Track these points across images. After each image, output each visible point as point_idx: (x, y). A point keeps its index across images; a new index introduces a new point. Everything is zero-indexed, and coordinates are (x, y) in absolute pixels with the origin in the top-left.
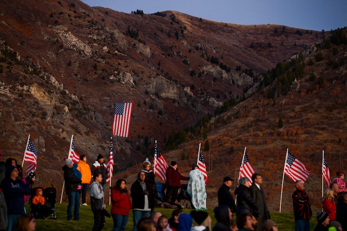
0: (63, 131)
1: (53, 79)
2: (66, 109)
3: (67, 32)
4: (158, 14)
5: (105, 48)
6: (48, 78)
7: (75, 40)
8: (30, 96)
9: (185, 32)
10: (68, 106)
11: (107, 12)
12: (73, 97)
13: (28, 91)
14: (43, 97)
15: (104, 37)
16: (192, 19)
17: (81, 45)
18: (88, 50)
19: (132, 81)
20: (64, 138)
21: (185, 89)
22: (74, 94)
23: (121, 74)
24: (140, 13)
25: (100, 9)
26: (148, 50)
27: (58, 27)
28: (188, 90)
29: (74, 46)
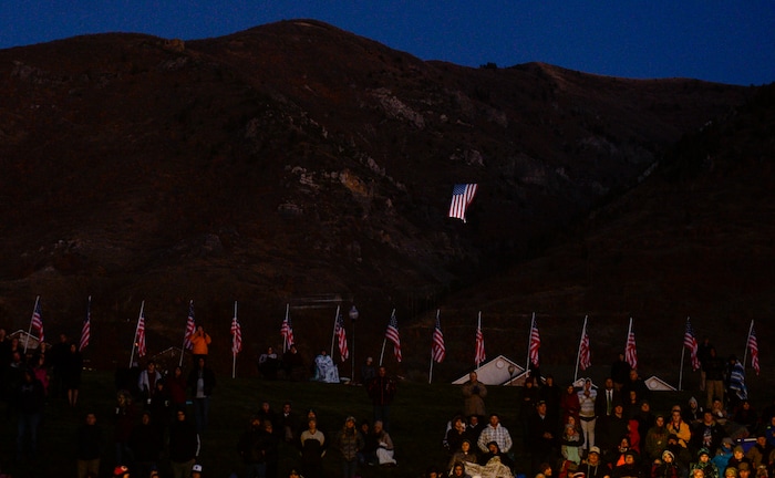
0: (385, 233)
1: (371, 162)
2: (389, 203)
3: (390, 96)
4: (518, 67)
5: (443, 117)
6: (365, 160)
7: (401, 106)
8: (341, 186)
9: (556, 92)
10: (392, 199)
11: (447, 67)
12: (399, 185)
13: (338, 179)
14: (358, 187)
15: (441, 101)
16: (566, 73)
17: (410, 113)
18: (420, 120)
19: (481, 161)
20: (387, 243)
21: (558, 171)
22: (401, 182)
23: (466, 152)
24: (491, 66)
25: (436, 63)
26: (504, 117)
27: (379, 90)
28: (561, 172)
29: (401, 115)
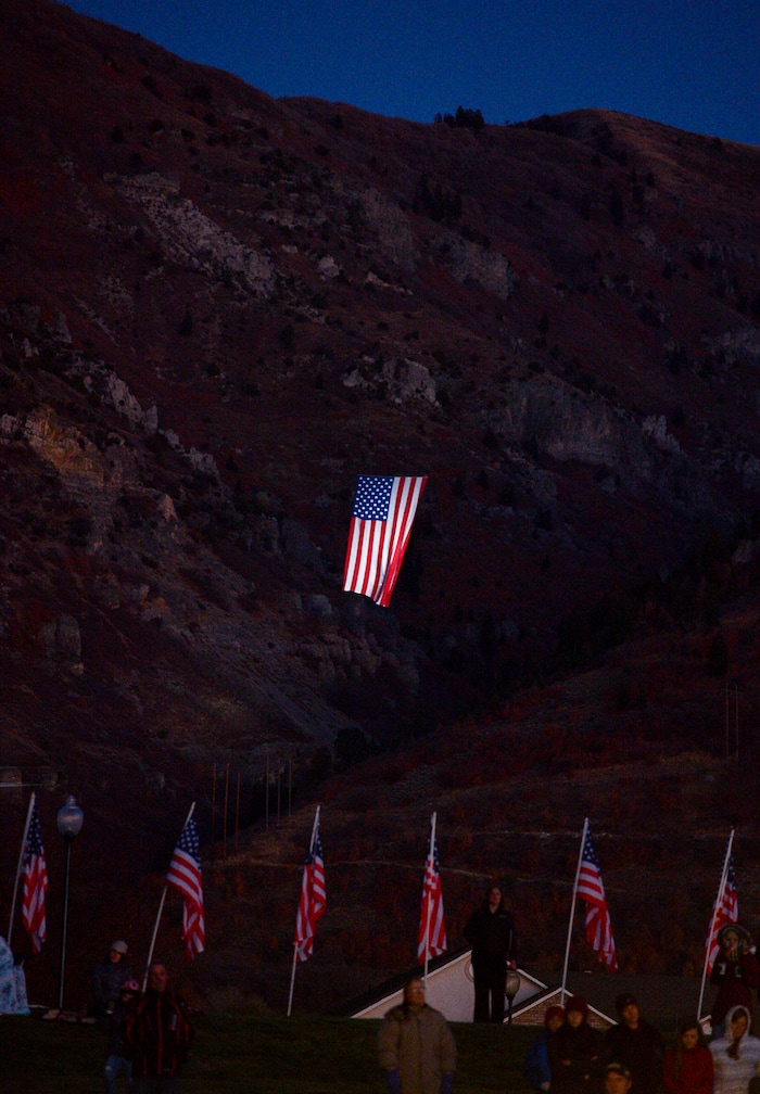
0: (154, 591)
1: (118, 390)
2: (168, 506)
3: (175, 200)
4: (545, 123)
5: (328, 263)
6: (100, 383)
7: (208, 230)
8: (28, 455)
9: (651, 196)
10: (175, 496)
11: (339, 119)
12: (196, 457)
13: (18, 435)
14: (77, 459)
15: (321, 218)
16: (681, 142)
17: (233, 252)
18: (259, 271)
19: (431, 394)
20: (158, 622)
21: (648, 426)
22: (203, 448)
23: (389, 367)
24: (467, 120)
25: (311, 107)
26: (499, 270)
27: (141, 180)
28: (657, 427)
29: (205, 255)
